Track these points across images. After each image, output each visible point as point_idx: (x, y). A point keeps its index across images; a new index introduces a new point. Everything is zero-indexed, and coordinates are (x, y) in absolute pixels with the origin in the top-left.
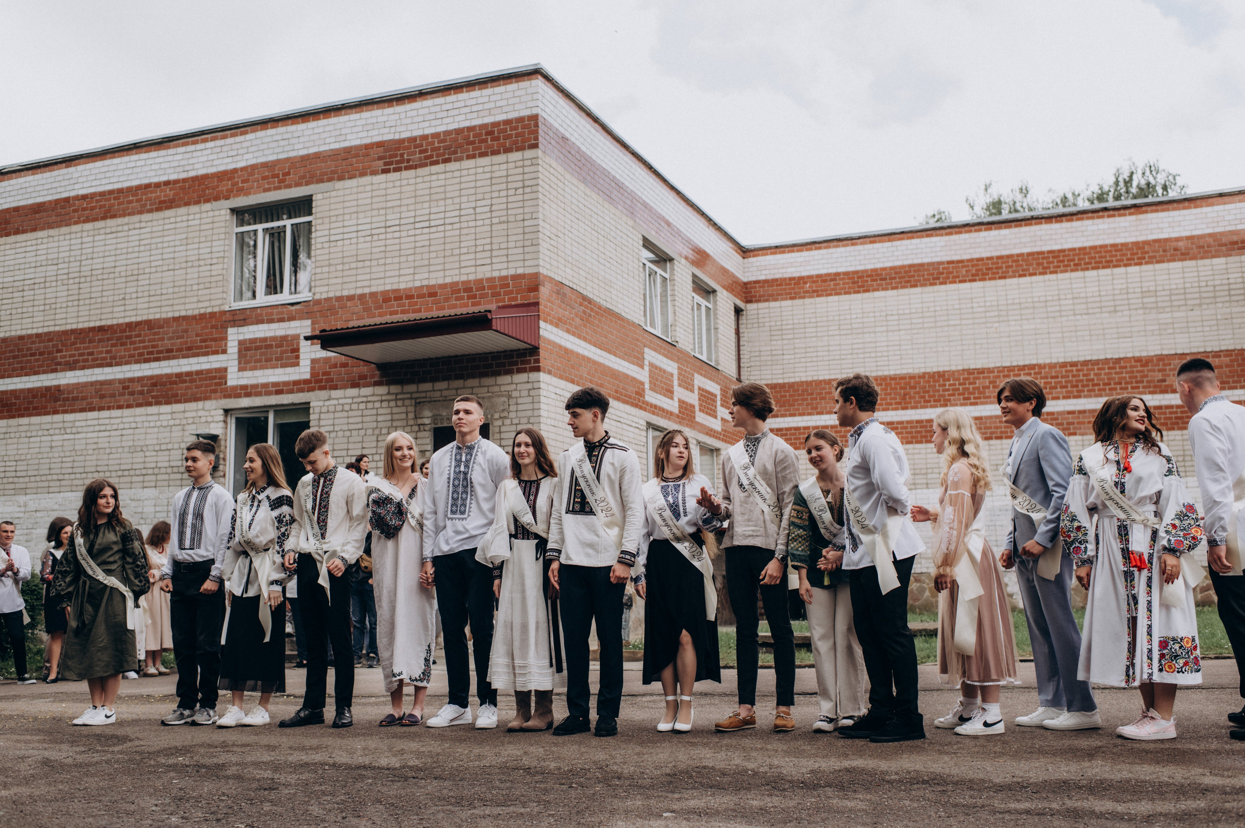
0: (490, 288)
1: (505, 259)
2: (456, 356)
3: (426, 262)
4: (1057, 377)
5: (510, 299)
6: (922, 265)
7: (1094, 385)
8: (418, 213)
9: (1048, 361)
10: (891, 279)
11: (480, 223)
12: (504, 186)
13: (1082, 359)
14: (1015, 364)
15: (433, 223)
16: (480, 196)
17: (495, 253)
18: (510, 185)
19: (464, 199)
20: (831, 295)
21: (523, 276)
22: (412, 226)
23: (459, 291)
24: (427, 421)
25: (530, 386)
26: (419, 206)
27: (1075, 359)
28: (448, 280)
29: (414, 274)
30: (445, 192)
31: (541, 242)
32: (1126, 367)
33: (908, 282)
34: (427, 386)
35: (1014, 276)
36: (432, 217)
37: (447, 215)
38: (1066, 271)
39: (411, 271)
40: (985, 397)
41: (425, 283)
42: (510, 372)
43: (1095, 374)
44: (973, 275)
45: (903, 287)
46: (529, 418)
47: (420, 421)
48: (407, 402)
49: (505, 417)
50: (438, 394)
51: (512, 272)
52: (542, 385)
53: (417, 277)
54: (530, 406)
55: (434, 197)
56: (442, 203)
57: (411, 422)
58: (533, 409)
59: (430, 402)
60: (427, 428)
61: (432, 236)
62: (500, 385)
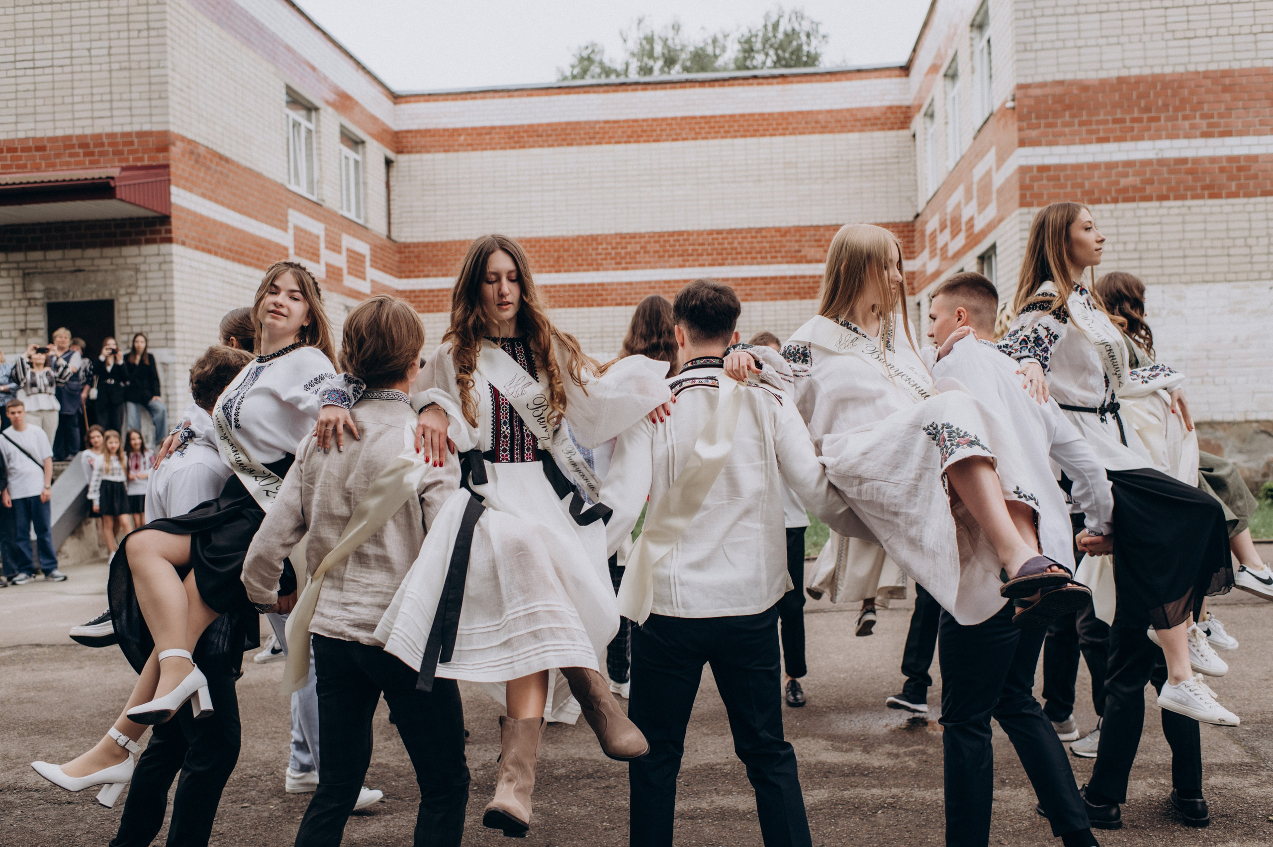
0: (110, 144)
1: (128, 112)
2: (72, 222)
3: (31, 110)
4: (703, 244)
5: (135, 160)
6: (578, 123)
7: (737, 253)
8: (19, 50)
9: (696, 228)
10: (548, 136)
11: (97, 68)
12: (124, 26)
13: (727, 227)
14: (665, 230)
15: (38, 64)
16: (95, 36)
17: (115, 105)
18: (132, 26)
19: (76, 38)
20: (485, 149)
21: (149, 134)
22: (12, 65)
23: (72, 146)
24: (38, 295)
25: (160, 259)
26: (19, 42)
27: (721, 227)
28: (60, 133)
29: (16, 123)
30: (52, 27)
31: (171, 95)
32: (765, 237)
33: (564, 140)
34: (37, 255)
35: (667, 140)
36: (37, 56)
37: (56, 55)
38: (716, 138)
39: (13, 119)
40: (636, 263)
41: (31, 134)
42: (137, 243)
43: (740, 243)
44: (629, 137)
45: (559, 145)
46: (160, 295)
47: (29, 295)
48: (13, 273)
49: (133, 294)
50: (50, 265)
51: (136, 128)
52: (175, 259)
53: (20, 126)
54: (161, 282)
55: (38, 32)
56: (48, 40)
57: (19, 296)
58: (165, 285)
59: (41, 273)
60: (39, 303)
61: (38, 79)
62: (125, 257)
